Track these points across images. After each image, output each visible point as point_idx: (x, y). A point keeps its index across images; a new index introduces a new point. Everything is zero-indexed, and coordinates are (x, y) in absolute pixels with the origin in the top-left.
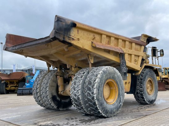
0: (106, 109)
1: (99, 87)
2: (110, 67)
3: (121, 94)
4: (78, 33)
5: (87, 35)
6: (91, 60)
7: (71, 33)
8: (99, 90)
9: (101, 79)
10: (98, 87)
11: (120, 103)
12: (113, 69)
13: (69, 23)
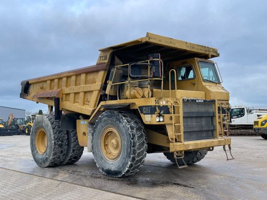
4: (33, 88)
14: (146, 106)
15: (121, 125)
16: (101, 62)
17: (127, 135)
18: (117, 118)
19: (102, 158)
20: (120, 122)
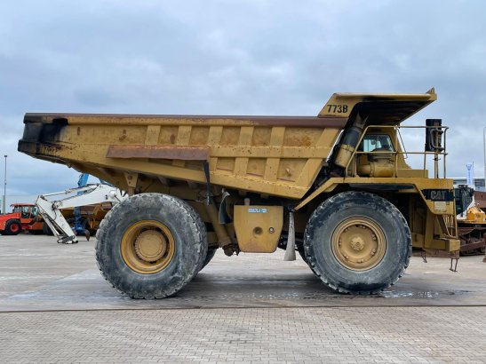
0: (121, 281)
1: (104, 235)
2: (148, 195)
3: (181, 254)
4: (78, 134)
5: (104, 133)
6: (128, 181)
7: (61, 136)
8: (102, 242)
9: (111, 221)
10: (101, 236)
11: (173, 273)
12: (157, 198)
13: (50, 120)
14: (436, 190)
15: (388, 216)
16: (332, 113)
17: (401, 230)
18: (377, 205)
19: (338, 267)
20: (386, 210)
